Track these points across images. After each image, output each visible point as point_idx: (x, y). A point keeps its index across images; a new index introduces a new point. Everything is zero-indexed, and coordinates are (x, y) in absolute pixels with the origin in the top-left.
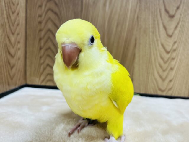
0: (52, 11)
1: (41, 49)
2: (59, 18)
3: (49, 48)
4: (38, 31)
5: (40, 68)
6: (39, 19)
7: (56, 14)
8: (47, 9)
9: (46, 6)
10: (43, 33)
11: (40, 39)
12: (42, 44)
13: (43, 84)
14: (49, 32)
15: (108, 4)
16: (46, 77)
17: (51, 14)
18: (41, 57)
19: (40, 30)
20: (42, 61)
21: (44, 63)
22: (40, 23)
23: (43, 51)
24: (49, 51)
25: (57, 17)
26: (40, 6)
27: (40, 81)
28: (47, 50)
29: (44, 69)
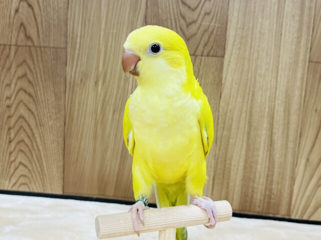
0: (25, 91)
1: (10, 142)
2: (34, 100)
3: (23, 141)
4: (6, 118)
5: (10, 168)
6: (8, 102)
7: (30, 95)
8: (17, 88)
9: (16, 84)
10: (13, 121)
11: (10, 129)
12: (12, 135)
13: (15, 189)
14: (21, 120)
15: (100, 83)
16: (18, 180)
17: (22, 95)
18: (11, 153)
19: (9, 117)
20: (12, 159)
21: (15, 160)
22: (9, 107)
23: (13, 144)
24: (22, 144)
25: (31, 100)
26: (9, 85)
27: (11, 185)
28: (18, 143)
29: (16, 169)
